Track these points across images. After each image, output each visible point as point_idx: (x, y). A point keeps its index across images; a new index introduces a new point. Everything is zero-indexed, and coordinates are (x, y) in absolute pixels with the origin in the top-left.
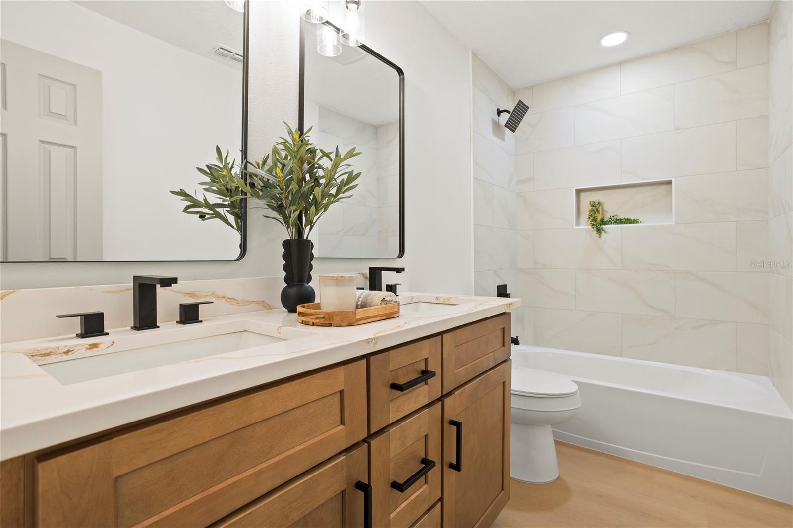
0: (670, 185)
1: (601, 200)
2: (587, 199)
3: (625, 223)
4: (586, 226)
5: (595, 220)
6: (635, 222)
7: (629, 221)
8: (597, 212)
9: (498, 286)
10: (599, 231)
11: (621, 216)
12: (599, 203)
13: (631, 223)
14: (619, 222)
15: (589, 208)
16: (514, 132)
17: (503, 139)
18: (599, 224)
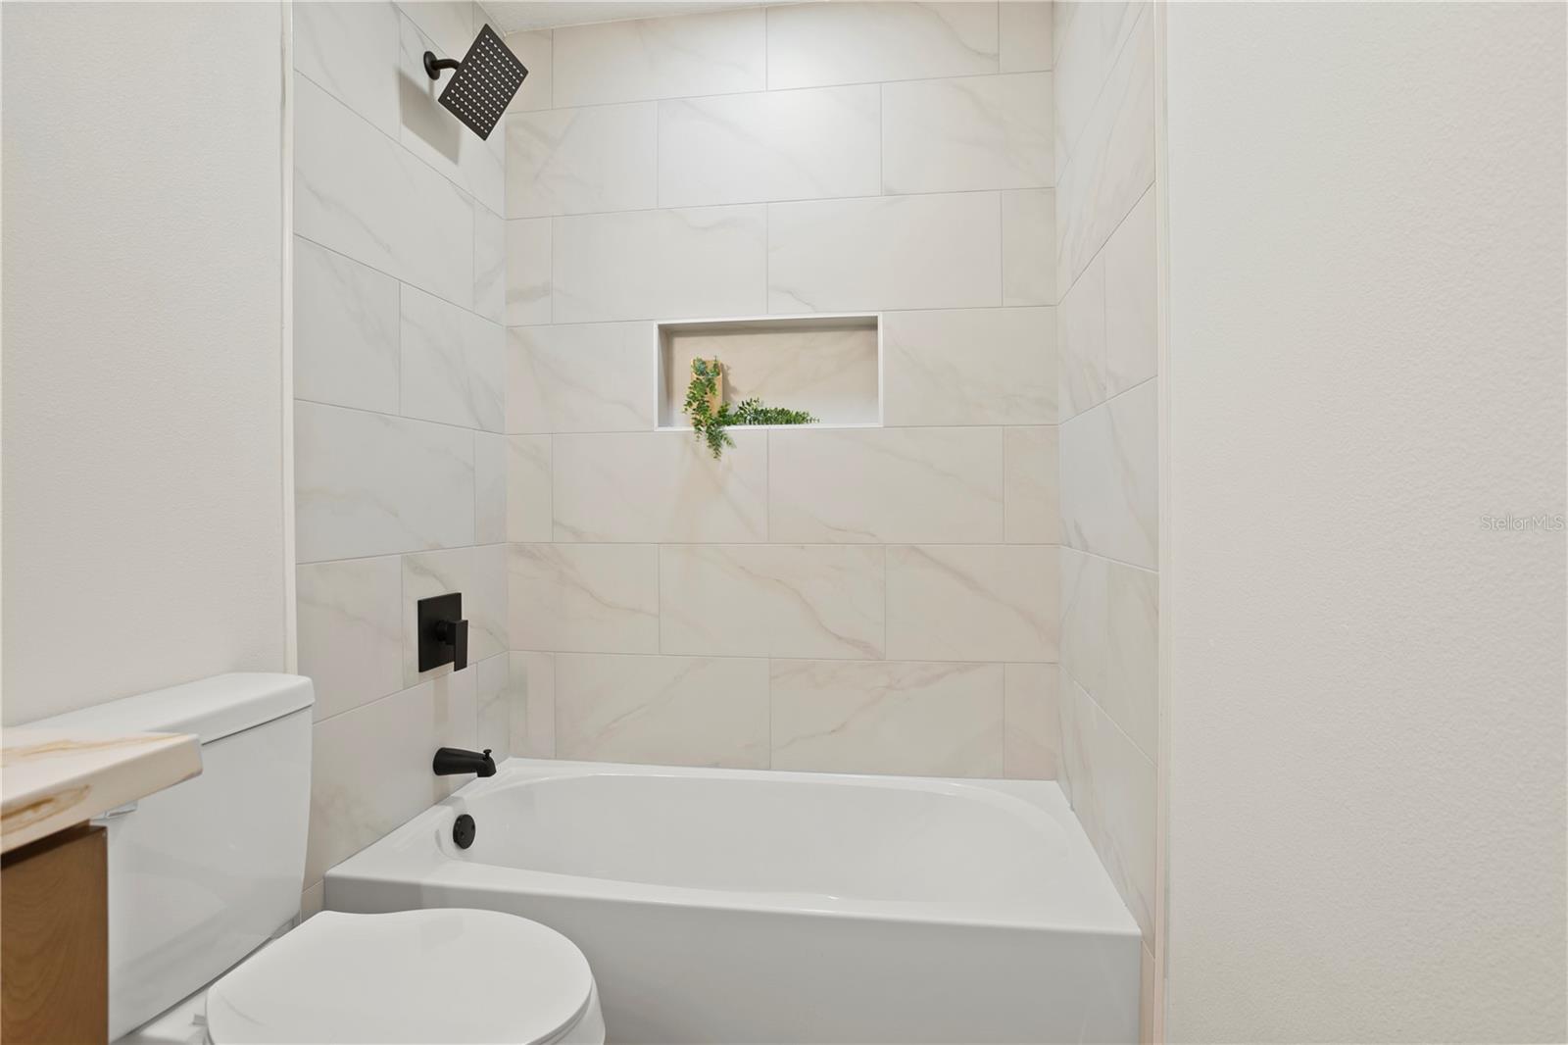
0: (873, 332)
1: (721, 360)
2: (689, 353)
3: (776, 421)
4: (683, 423)
5: (702, 408)
6: (799, 418)
7: (784, 417)
8: (708, 390)
9: (420, 603)
10: (715, 440)
11: (769, 404)
12: (715, 366)
13: (788, 422)
14: (764, 417)
15: (692, 376)
16: (484, 137)
17: (453, 155)
18: (714, 424)
